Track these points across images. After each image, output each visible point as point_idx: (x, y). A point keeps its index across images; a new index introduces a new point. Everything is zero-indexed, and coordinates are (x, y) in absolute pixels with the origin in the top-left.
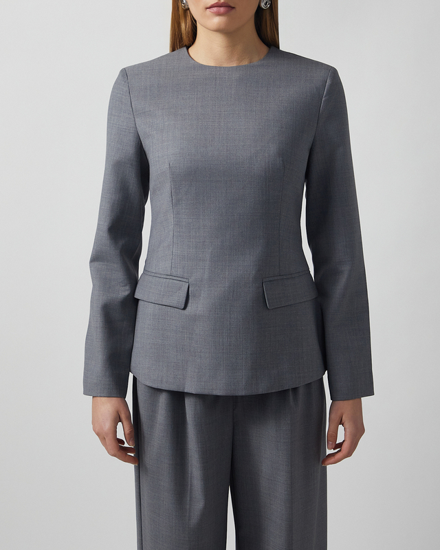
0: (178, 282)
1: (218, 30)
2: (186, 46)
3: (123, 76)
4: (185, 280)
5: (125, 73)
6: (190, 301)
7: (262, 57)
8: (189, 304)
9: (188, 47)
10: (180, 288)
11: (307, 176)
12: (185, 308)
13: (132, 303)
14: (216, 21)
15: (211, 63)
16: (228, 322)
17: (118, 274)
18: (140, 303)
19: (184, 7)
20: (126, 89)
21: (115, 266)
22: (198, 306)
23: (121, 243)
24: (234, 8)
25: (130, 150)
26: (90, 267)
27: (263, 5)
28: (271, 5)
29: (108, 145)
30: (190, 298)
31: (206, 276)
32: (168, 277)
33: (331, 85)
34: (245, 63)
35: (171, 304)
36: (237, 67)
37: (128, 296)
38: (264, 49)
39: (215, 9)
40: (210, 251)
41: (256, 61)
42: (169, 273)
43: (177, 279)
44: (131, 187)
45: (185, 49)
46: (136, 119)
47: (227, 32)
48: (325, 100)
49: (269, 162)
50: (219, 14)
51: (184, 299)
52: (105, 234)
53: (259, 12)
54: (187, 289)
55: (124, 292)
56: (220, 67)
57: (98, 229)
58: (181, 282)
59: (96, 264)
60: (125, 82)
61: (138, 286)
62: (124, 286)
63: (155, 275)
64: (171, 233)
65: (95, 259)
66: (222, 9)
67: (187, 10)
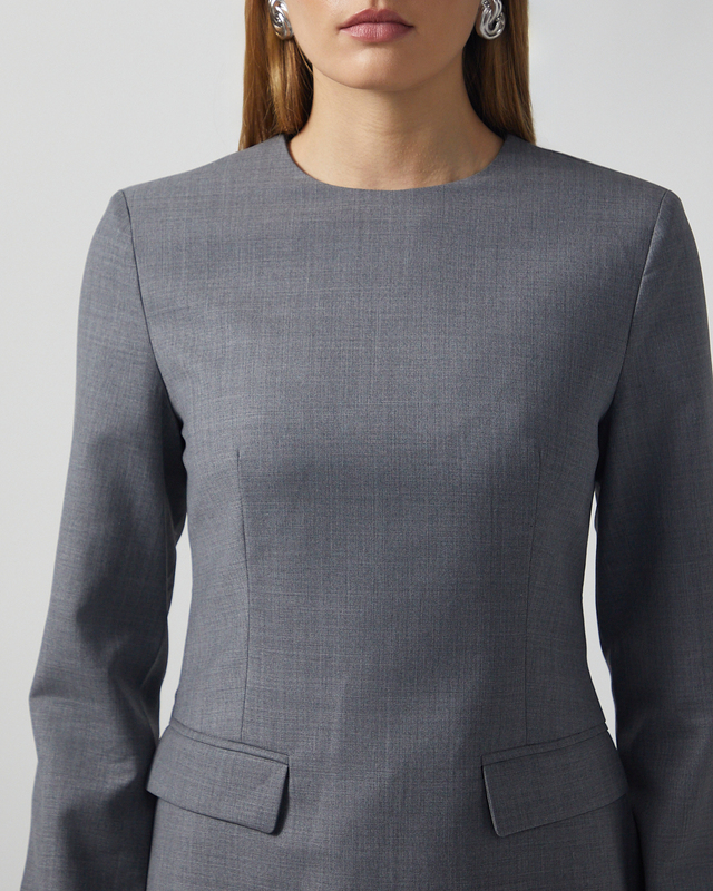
0: (259, 761)
1: (370, 86)
2: (283, 133)
3: (118, 213)
4: (277, 756)
5: (123, 205)
6: (291, 812)
7: (483, 164)
8: (289, 821)
9: (289, 138)
10: (264, 779)
11: (602, 475)
12: (277, 831)
13: (138, 807)
14: (365, 61)
15: (351, 181)
16: (391, 873)
17: (105, 730)
18: (162, 808)
19: (282, 33)
20: (125, 248)
21: (97, 707)
22: (313, 827)
23: (111, 648)
24: (410, 27)
25: (135, 407)
26: (32, 710)
27: (483, 29)
28: (507, 28)
29: (81, 392)
30: (291, 803)
31: (333, 749)
32: (234, 746)
33: (664, 243)
34: (437, 180)
35: (241, 819)
36: (417, 192)
37: (129, 786)
38: (489, 142)
39: (361, 30)
40: (344, 682)
41: (466, 175)
42: (236, 736)
43: (258, 752)
44: (139, 503)
45: (280, 140)
46: (153, 329)
47: (393, 90)
48: (649, 282)
49: (499, 450)
50: (371, 42)
51: (276, 808)
52: (69, 627)
53: (475, 46)
54: (282, 781)
55: (119, 776)
56: (373, 193)
57: (52, 612)
58: (267, 763)
59: (47, 701)
60: (123, 230)
61: (157, 761)
62: (120, 760)
63: (201, 738)
64: (242, 630)
65: (45, 688)
66: (381, 30)
67: (288, 40)
